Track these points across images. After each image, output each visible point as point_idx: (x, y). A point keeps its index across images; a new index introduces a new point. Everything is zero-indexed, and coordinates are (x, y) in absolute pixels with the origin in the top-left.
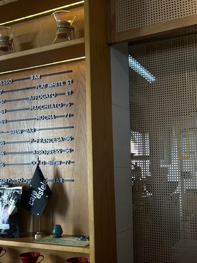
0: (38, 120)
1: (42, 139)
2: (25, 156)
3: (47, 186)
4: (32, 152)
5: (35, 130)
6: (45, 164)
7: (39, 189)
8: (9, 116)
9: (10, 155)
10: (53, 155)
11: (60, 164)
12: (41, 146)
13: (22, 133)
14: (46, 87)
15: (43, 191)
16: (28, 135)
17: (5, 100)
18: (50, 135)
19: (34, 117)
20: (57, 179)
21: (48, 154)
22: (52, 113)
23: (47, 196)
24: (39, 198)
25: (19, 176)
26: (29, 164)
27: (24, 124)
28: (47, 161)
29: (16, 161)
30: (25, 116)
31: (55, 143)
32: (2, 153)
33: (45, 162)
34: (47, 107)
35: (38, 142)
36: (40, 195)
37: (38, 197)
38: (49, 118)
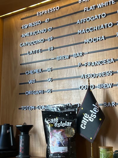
0: (86, 43)
1: (91, 63)
2: (73, 81)
3: (100, 109)
4: (80, 77)
5: (83, 54)
6: (94, 88)
7: (91, 111)
8: (57, 43)
9: (57, 81)
10: (103, 78)
11: (112, 87)
12: (90, 70)
13: (69, 58)
14: (95, 9)
15: (95, 113)
16: (75, 60)
17: (52, 28)
18: (100, 57)
19: (82, 41)
20: (109, 103)
21: (97, 77)
22: (101, 34)
23: (100, 119)
24: (92, 121)
25: (67, 102)
26: (78, 89)
27: (71, 49)
28: (97, 85)
29: (63, 87)
30: (73, 41)
31: (105, 66)
32: (49, 80)
33: (94, 86)
34: (96, 28)
35: (86, 66)
36: (93, 117)
37: (90, 120)
38: (99, 40)
